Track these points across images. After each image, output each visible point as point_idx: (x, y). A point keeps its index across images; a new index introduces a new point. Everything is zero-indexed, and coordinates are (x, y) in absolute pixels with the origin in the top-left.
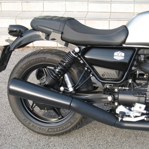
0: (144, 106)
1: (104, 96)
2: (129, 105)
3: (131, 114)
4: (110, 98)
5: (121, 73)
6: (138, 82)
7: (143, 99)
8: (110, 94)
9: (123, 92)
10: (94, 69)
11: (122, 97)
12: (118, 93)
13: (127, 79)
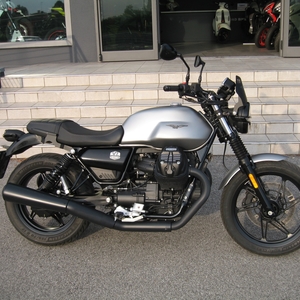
0: (142, 206)
1: (103, 198)
2: (128, 206)
3: (130, 214)
4: (108, 200)
5: (119, 173)
6: (137, 182)
7: (142, 199)
8: (109, 196)
9: (122, 193)
10: (91, 171)
11: (121, 198)
12: (117, 194)
13: (125, 179)
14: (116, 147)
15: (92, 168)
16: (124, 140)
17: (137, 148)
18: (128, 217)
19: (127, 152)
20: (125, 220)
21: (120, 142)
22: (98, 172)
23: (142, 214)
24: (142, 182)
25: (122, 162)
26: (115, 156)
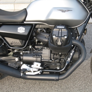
0: (40, 64)
1: (13, 58)
2: (30, 63)
3: (31, 69)
4: (17, 59)
5: (24, 41)
6: (36, 47)
7: (39, 59)
8: (17, 57)
9: (26, 55)
10: (5, 40)
11: (25, 58)
12: (22, 55)
13: (28, 45)
14: (22, 24)
15: (6, 38)
16: (27, 19)
17: (36, 24)
18: (30, 71)
19: (29, 27)
20: (28, 73)
21: (25, 20)
22: (10, 40)
23: (39, 70)
24: (40, 47)
25: (26, 34)
26: (21, 30)
